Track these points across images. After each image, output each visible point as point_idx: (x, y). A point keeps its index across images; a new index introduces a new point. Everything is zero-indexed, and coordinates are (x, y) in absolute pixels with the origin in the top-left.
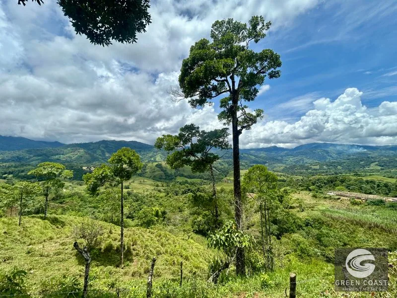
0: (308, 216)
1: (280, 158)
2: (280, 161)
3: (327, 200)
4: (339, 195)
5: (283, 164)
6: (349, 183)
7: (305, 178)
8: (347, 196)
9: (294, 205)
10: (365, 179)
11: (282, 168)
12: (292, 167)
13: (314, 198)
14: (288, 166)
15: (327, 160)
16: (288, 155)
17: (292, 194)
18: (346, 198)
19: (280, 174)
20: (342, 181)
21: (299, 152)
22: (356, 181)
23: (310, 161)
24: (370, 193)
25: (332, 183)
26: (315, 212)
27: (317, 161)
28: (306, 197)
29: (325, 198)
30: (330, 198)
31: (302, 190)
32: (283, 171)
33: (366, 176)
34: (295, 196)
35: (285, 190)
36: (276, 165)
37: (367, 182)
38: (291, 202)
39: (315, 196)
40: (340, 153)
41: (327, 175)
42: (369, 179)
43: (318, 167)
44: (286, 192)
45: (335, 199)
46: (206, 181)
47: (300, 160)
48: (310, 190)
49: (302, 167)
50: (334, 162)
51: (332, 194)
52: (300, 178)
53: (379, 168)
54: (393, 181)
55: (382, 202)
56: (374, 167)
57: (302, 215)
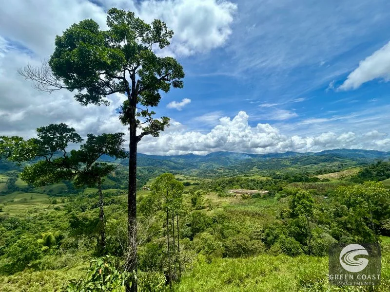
0: (214, 214)
1: (195, 164)
2: (195, 167)
3: (228, 197)
4: (235, 193)
5: (198, 169)
6: (241, 182)
7: (214, 181)
8: (240, 193)
9: (205, 205)
10: (250, 178)
11: (196, 173)
12: (205, 172)
13: (219, 197)
14: (201, 171)
15: (229, 165)
16: (202, 162)
17: (204, 196)
18: (239, 194)
19: (195, 178)
20: (238, 181)
21: (210, 159)
22: (245, 180)
23: (217, 166)
24: (253, 189)
25: (231, 183)
26: (220, 209)
27: (222, 166)
28: (214, 198)
29: (227, 196)
30: (230, 196)
31: (211, 191)
32: (197, 175)
33: (251, 176)
34: (206, 197)
35: (198, 193)
36: (191, 170)
37: (252, 181)
38: (203, 203)
39: (220, 196)
40: (236, 160)
41: (228, 177)
42: (252, 178)
43: (222, 171)
44: (199, 194)
45: (233, 196)
46: (122, 190)
47: (211, 165)
48: (217, 191)
49: (212, 171)
50: (232, 167)
51: (231, 192)
52: (210, 180)
53: (258, 170)
54: (264, 179)
55: (259, 194)
56: (255, 169)
57: (210, 214)
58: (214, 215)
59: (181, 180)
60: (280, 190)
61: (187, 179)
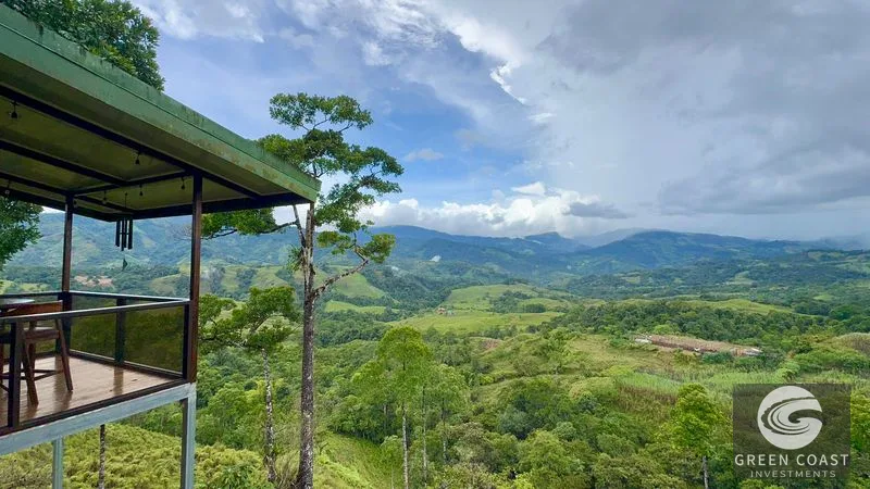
0: (589, 390)
2: (563, 266)
3: (635, 353)
5: (570, 272)
6: (684, 315)
7: (606, 305)
8: (671, 346)
9: (572, 366)
10: (717, 306)
11: (566, 281)
12: (587, 280)
13: (611, 350)
14: (579, 278)
15: (657, 266)
16: (582, 254)
17: (572, 343)
18: (669, 349)
19: (560, 294)
22: (699, 310)
23: (623, 266)
25: (652, 316)
26: (605, 381)
27: (638, 268)
28: (596, 349)
29: (631, 350)
30: (640, 349)
31: (592, 333)
32: (568, 287)
33: (719, 299)
34: (576, 346)
35: (559, 334)
36: (553, 274)
37: (719, 313)
38: (568, 358)
39: (613, 345)
41: (652, 297)
42: (725, 305)
43: (637, 280)
44: (559, 337)
45: (648, 351)
48: (606, 333)
49: (608, 279)
50: (670, 270)
51: (644, 340)
52: (598, 303)
53: (750, 283)
54: (765, 310)
55: (728, 356)
56: (740, 280)
57: (578, 388)
58: (588, 392)
59: (525, 297)
60: (801, 351)
61: (541, 295)
